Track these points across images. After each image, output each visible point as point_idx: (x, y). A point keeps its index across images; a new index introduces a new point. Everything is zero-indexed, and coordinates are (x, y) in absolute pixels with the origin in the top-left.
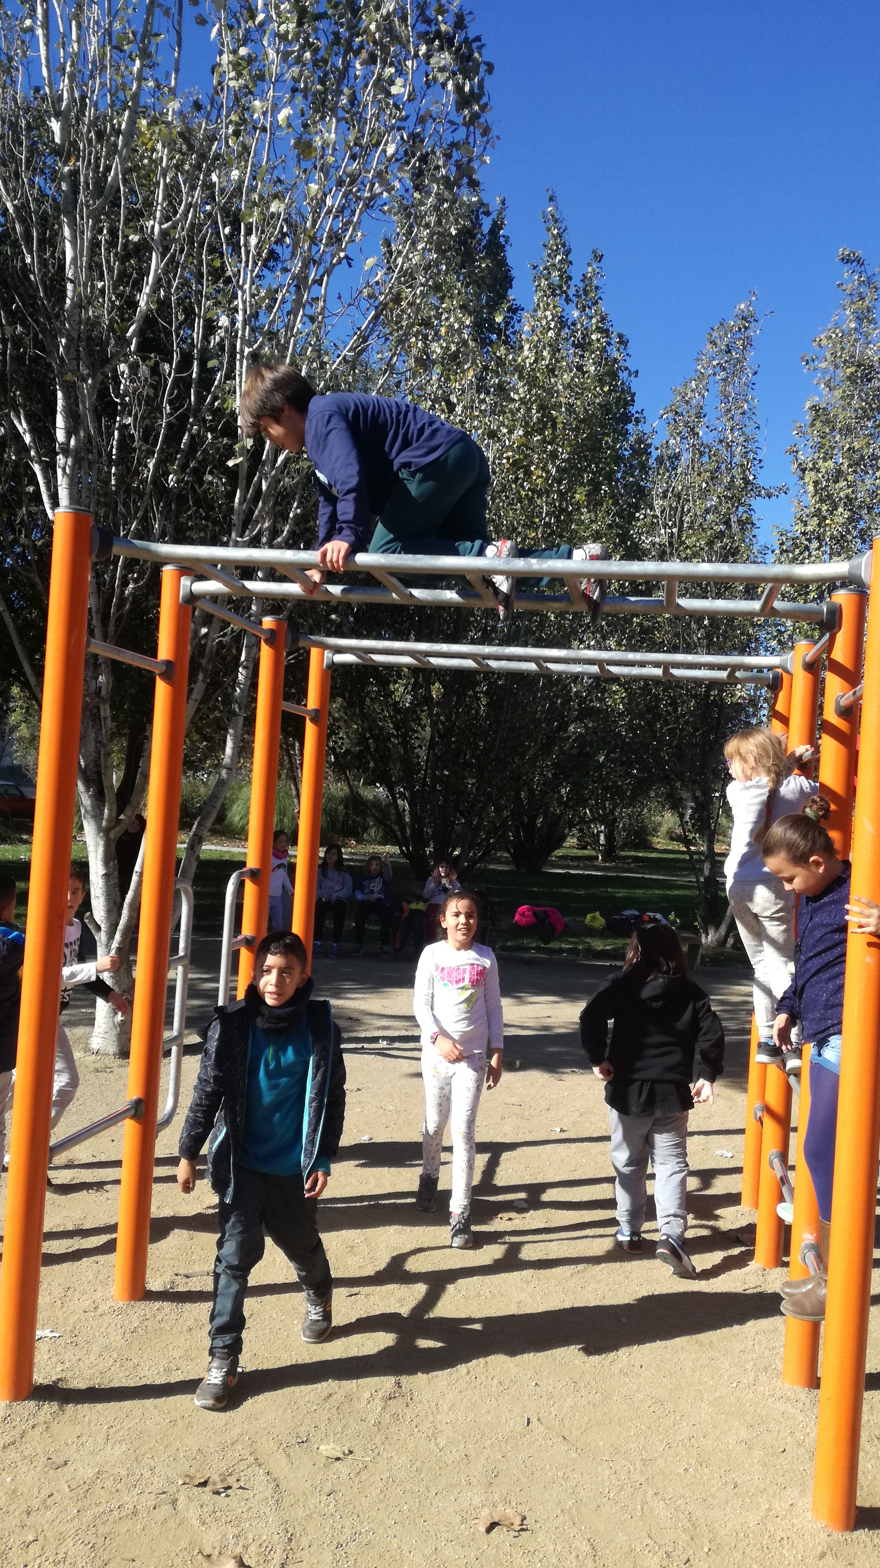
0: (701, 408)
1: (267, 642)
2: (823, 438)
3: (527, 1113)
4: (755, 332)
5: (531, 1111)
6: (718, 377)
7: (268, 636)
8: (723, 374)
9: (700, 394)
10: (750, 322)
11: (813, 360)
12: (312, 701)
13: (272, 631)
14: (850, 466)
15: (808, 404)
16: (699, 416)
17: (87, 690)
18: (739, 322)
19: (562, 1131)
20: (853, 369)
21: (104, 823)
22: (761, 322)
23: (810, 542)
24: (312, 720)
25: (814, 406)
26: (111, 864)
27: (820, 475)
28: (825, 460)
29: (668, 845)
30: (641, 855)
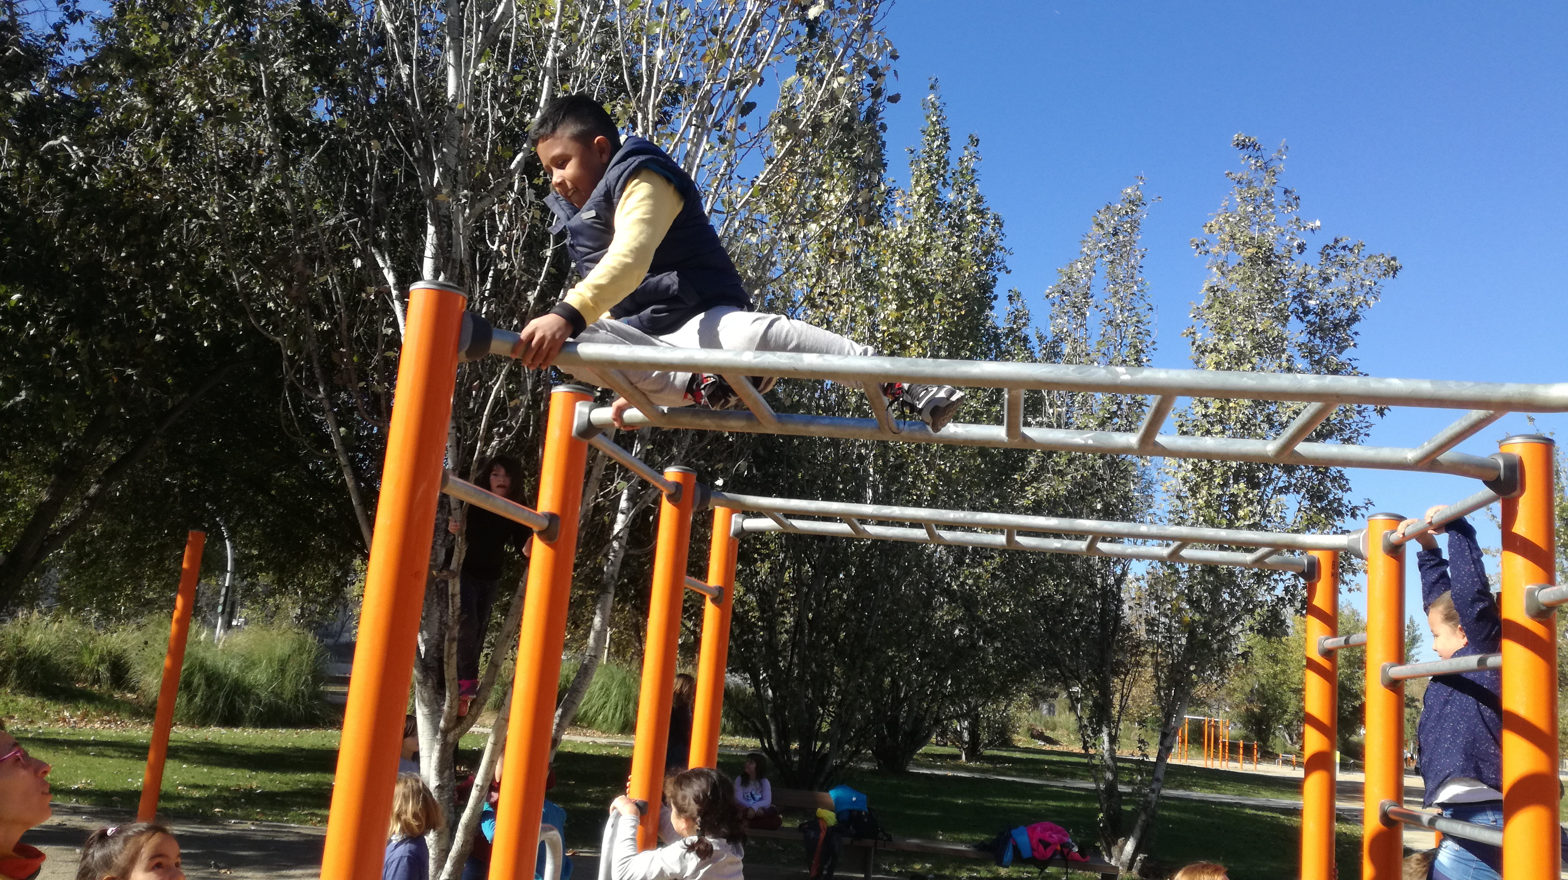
0: (1089, 289)
1: (671, 498)
2: (1222, 318)
4: (1143, 214)
6: (1105, 259)
7: (673, 490)
8: (1109, 257)
9: (1086, 274)
10: (1137, 206)
11: (1204, 244)
12: (714, 578)
13: (677, 485)
14: (1254, 348)
15: (1206, 286)
16: (1086, 296)
17: (435, 560)
18: (1127, 205)
20: (1253, 250)
21: (442, 724)
22: (1148, 206)
23: (1212, 425)
24: (714, 600)
25: (1212, 287)
26: (447, 773)
27: (1222, 357)
28: (1226, 341)
29: (1029, 743)
30: (1005, 754)
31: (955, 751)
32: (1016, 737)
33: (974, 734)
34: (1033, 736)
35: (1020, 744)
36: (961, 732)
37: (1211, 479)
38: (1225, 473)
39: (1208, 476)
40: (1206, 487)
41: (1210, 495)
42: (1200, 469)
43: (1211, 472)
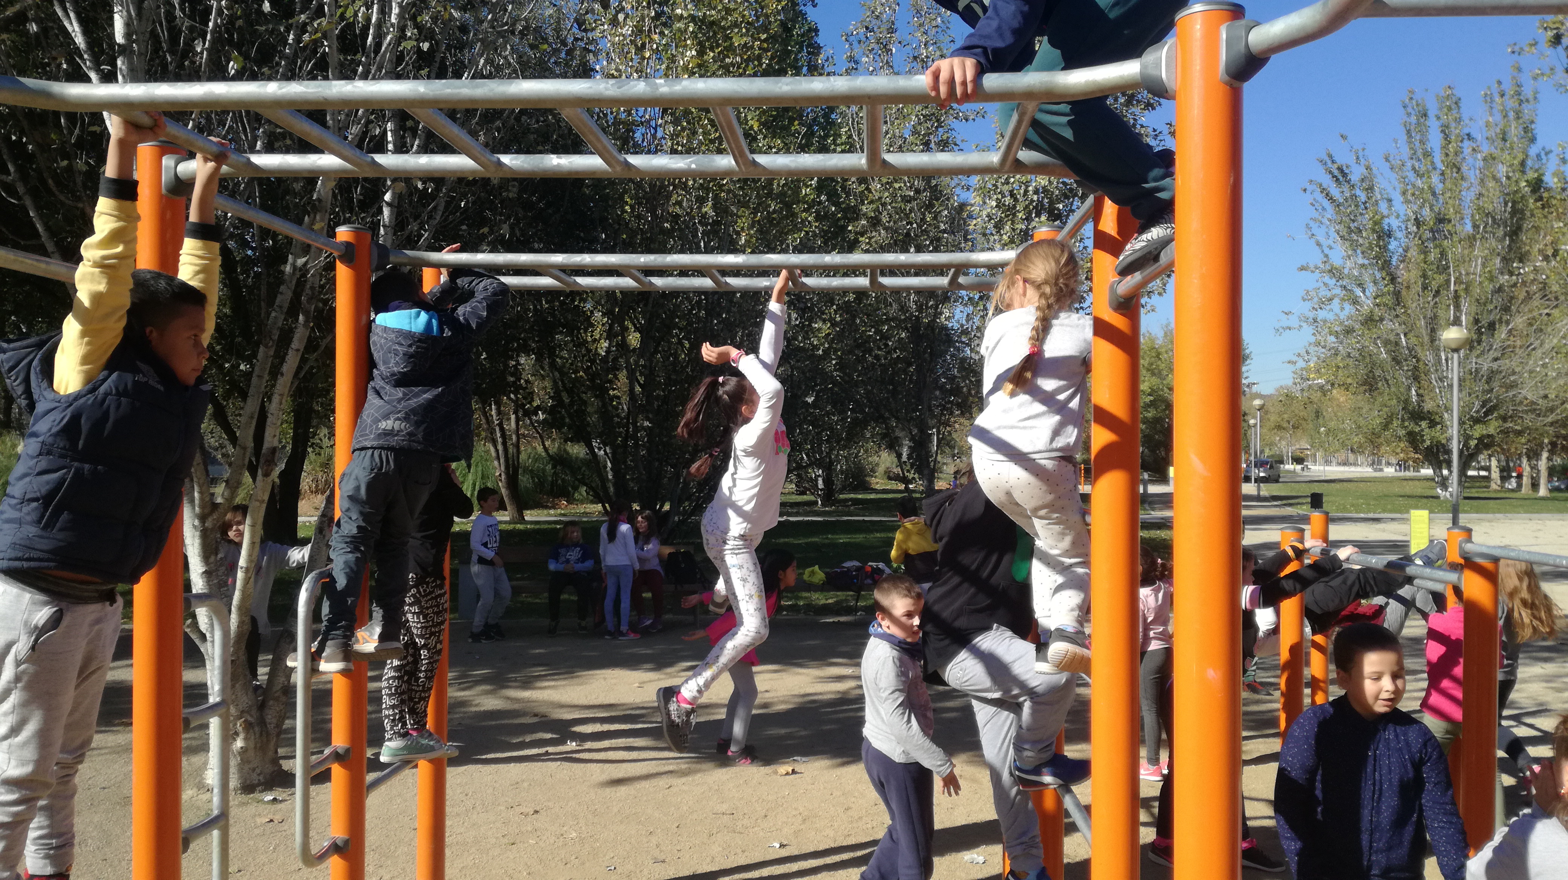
0: (893, 23)
1: (345, 260)
3: (739, 824)
5: (746, 822)
7: (345, 253)
9: (890, 7)
13: (348, 244)
16: (890, 31)
19: (782, 846)
29: (886, 485)
30: (860, 496)
31: (812, 498)
32: (873, 480)
33: (828, 481)
34: (890, 478)
35: (878, 487)
36: (816, 480)
37: (1014, 215)
38: (1027, 207)
39: (1011, 211)
40: (1009, 223)
41: (1014, 230)
42: (1004, 205)
43: (1014, 207)
